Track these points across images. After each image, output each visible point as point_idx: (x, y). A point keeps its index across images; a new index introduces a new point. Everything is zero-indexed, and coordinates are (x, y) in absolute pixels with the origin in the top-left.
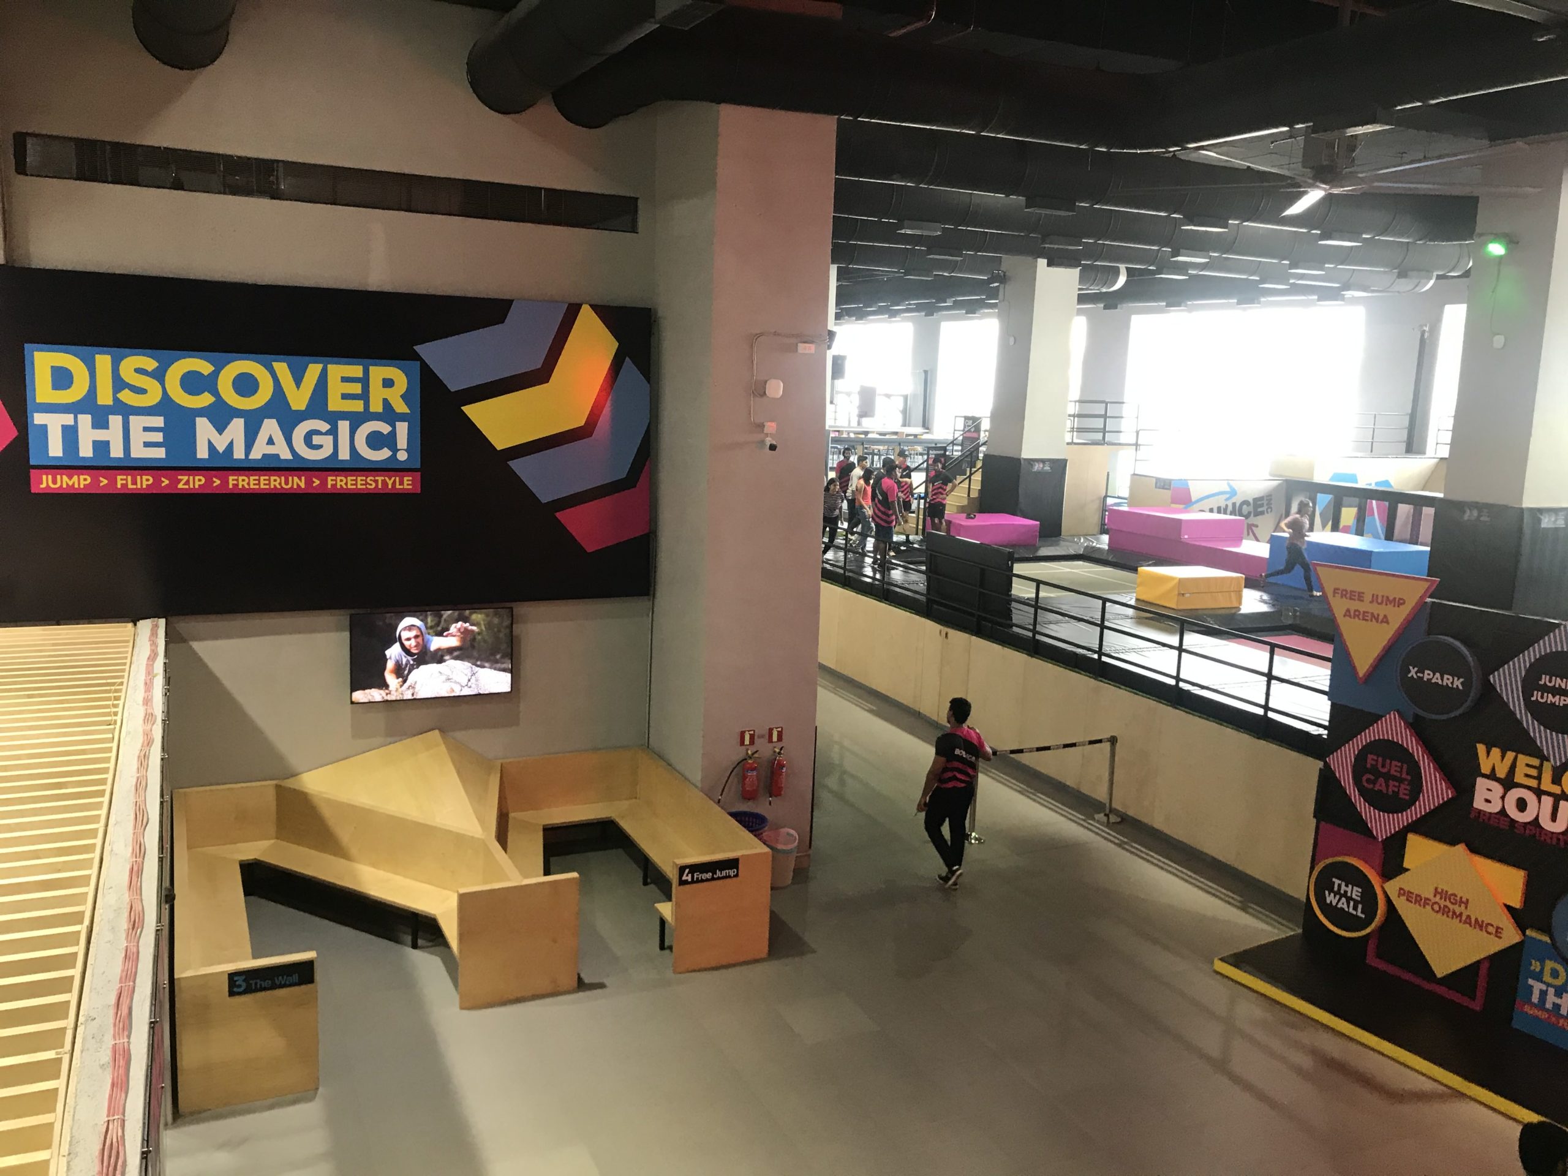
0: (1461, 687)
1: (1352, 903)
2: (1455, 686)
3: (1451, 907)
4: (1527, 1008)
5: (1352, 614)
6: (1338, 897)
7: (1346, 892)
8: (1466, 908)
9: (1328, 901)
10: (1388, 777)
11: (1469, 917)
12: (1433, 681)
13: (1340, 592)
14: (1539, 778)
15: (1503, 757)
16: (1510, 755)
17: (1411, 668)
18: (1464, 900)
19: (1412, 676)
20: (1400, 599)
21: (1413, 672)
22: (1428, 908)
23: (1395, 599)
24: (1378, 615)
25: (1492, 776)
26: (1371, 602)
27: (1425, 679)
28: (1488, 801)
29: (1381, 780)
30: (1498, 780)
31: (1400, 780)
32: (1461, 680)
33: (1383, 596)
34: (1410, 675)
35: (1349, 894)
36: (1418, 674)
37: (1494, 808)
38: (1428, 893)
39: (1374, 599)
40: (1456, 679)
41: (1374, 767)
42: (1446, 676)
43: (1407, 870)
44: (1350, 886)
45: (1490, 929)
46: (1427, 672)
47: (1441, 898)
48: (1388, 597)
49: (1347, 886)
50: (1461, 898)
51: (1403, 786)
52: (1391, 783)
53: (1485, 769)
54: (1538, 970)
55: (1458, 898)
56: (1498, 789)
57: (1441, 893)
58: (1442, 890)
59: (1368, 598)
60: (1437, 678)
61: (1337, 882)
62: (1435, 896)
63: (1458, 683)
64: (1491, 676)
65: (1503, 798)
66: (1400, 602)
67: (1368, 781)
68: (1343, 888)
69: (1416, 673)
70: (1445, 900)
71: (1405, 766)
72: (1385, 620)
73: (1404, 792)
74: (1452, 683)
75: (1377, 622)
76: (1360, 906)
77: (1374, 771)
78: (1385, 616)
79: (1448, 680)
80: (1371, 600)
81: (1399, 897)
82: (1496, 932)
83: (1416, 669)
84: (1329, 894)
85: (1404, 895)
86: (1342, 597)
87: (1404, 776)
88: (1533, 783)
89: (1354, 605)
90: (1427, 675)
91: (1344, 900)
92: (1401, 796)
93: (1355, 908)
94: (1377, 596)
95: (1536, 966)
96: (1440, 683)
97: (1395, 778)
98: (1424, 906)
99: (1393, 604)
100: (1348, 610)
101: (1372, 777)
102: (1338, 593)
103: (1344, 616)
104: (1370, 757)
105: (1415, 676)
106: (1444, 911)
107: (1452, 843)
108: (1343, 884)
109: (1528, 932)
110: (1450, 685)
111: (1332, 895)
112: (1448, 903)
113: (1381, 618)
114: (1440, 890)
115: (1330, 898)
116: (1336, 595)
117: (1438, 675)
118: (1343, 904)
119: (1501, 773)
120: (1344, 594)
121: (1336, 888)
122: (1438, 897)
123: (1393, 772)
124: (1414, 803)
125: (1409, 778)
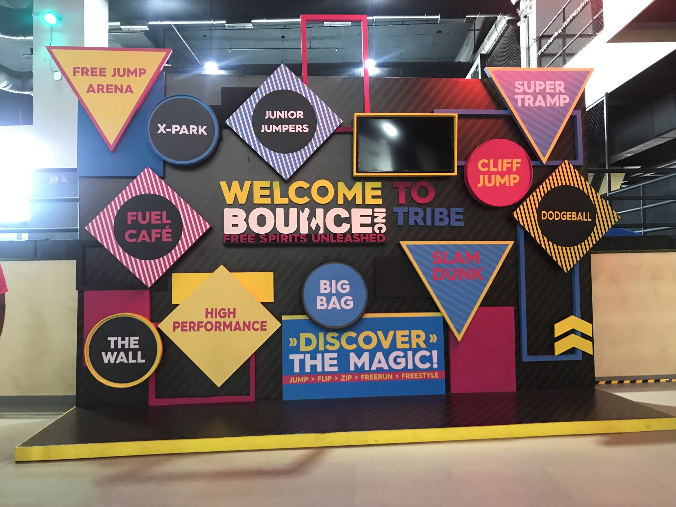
0: (205, 133)
1: (131, 353)
2: (200, 133)
3: (222, 320)
4: (292, 380)
5: (96, 89)
6: (115, 353)
7: (123, 345)
8: (234, 317)
9: (106, 361)
10: (149, 227)
11: (238, 323)
12: (181, 133)
13: (80, 70)
14: (271, 196)
15: (242, 188)
16: (247, 184)
17: (159, 125)
18: (232, 310)
19: (162, 132)
20: (140, 70)
21: (162, 129)
22: (202, 329)
23: (136, 70)
24: (122, 86)
25: (236, 204)
26: (114, 75)
27: (174, 133)
28: (235, 225)
29: (144, 232)
30: (241, 206)
31: (162, 226)
32: (205, 127)
33: (124, 69)
34: (159, 132)
35: (127, 347)
36: (167, 130)
37: (241, 229)
38: (200, 317)
39: (116, 72)
40: (200, 127)
41: (135, 222)
42: (191, 127)
43: (177, 305)
44: (127, 338)
45: (256, 326)
46: (174, 126)
47: (212, 317)
48: (128, 69)
49: (123, 339)
50: (229, 309)
51: (164, 231)
52: (154, 231)
53: (230, 200)
54: (295, 345)
55: (227, 311)
56: (241, 213)
57: (211, 313)
58: (212, 309)
59: (109, 72)
60: (184, 130)
61: (112, 339)
62: (207, 317)
63: (202, 130)
64: (227, 120)
65: (246, 220)
66: (142, 72)
67: (131, 236)
68: (120, 342)
69: (165, 129)
70: (216, 317)
71: (164, 213)
72: (129, 89)
73: (166, 237)
74: (197, 131)
75: (121, 91)
76: (139, 353)
77: (136, 225)
78: (129, 86)
79: (193, 130)
80: (113, 73)
81: (174, 330)
82: (262, 326)
83: (164, 125)
84: (106, 355)
85: (178, 327)
86: (82, 75)
87: (165, 221)
88: (268, 201)
89: (96, 81)
90: (175, 128)
91: (122, 354)
92: (164, 240)
93: (135, 357)
94: (119, 69)
95: (293, 342)
96: (187, 133)
97: (156, 227)
98: (198, 330)
99: (134, 75)
100: (91, 86)
101: (135, 232)
102: (78, 72)
103: (88, 91)
104: (130, 214)
105: (164, 132)
106: (217, 326)
107: (211, 269)
108: (120, 338)
109: (284, 318)
110: (196, 133)
111: (109, 353)
112: (219, 319)
113: (124, 89)
114: (209, 310)
115: (108, 358)
116: (77, 74)
117: (184, 127)
118: (122, 357)
119: (242, 200)
120: (85, 71)
121: (112, 346)
122: (209, 316)
123: (153, 222)
124: (177, 243)
125: (169, 222)
